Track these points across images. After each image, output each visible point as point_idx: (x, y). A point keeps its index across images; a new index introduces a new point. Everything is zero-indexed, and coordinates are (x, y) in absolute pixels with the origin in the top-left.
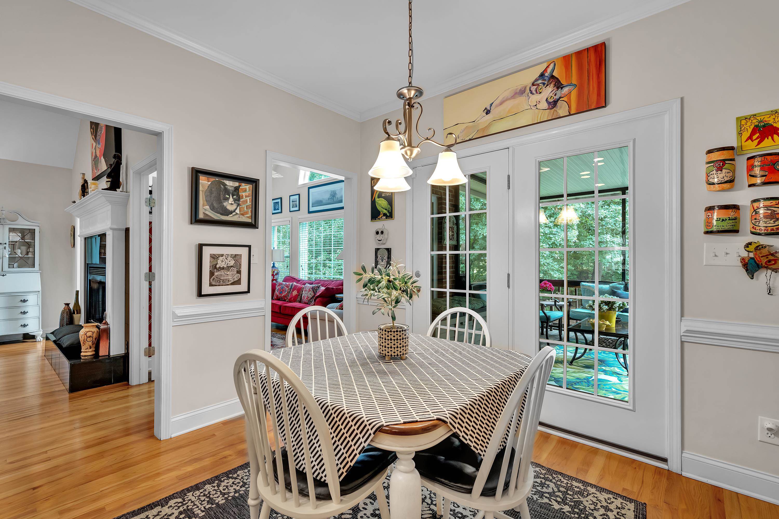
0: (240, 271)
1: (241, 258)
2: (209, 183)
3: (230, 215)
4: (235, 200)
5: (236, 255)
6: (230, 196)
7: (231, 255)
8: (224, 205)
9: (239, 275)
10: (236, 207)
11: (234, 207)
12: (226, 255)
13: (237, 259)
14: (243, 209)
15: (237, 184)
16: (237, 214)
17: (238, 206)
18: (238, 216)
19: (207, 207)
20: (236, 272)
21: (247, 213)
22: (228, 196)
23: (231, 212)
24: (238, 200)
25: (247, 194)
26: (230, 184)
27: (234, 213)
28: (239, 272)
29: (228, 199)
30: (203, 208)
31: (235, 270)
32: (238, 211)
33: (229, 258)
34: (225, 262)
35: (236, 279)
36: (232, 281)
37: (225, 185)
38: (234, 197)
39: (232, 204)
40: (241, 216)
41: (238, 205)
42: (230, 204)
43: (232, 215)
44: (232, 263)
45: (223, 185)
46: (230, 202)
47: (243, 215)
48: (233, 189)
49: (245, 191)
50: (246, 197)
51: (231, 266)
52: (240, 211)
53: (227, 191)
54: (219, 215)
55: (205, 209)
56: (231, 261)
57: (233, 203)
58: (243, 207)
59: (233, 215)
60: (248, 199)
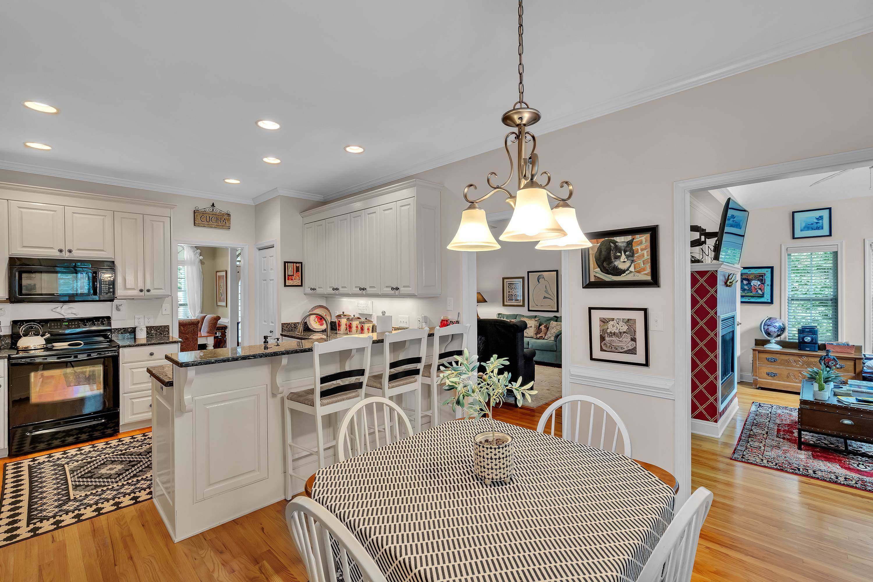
0: (635, 338)
1: (635, 324)
2: (599, 245)
3: (623, 275)
4: (628, 257)
5: (628, 320)
6: (621, 254)
7: (623, 319)
8: (615, 265)
9: (634, 343)
10: (629, 265)
11: (628, 264)
12: (617, 319)
13: (630, 324)
14: (639, 265)
15: (629, 238)
16: (631, 272)
17: (632, 263)
18: (632, 274)
19: (598, 269)
20: (630, 340)
21: (644, 269)
22: (620, 254)
23: (624, 272)
24: (631, 256)
25: (643, 246)
26: (621, 240)
27: (628, 272)
28: (634, 340)
29: (619, 257)
30: (594, 271)
31: (629, 337)
32: (632, 269)
33: (621, 323)
34: (617, 328)
35: (631, 348)
36: (626, 349)
37: (615, 242)
38: (627, 253)
39: (624, 262)
40: (638, 274)
41: (633, 261)
42: (622, 263)
43: (625, 274)
44: (625, 328)
45: (612, 243)
46: (622, 260)
47: (639, 272)
48: (625, 244)
49: (641, 243)
50: (642, 250)
51: (624, 332)
52: (635, 268)
53: (618, 249)
54: (610, 276)
55: (596, 272)
56: (623, 326)
57: (626, 260)
58: (639, 264)
59: (627, 275)
60: (645, 252)
